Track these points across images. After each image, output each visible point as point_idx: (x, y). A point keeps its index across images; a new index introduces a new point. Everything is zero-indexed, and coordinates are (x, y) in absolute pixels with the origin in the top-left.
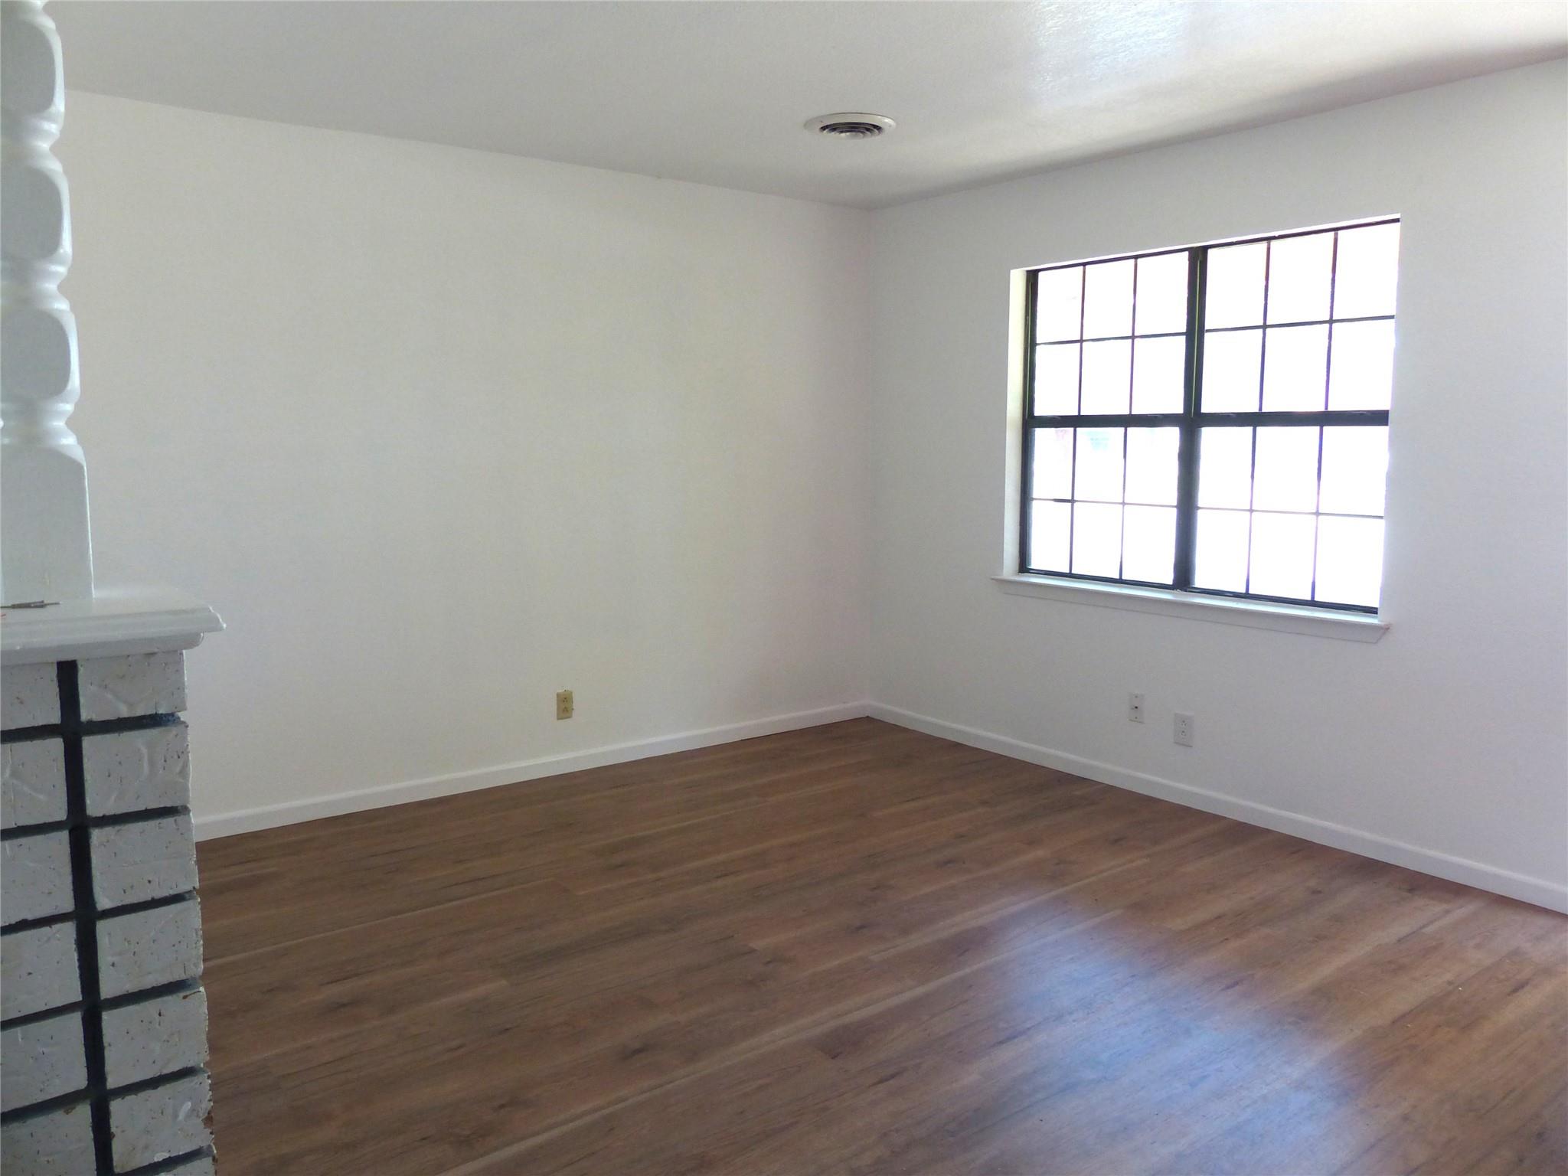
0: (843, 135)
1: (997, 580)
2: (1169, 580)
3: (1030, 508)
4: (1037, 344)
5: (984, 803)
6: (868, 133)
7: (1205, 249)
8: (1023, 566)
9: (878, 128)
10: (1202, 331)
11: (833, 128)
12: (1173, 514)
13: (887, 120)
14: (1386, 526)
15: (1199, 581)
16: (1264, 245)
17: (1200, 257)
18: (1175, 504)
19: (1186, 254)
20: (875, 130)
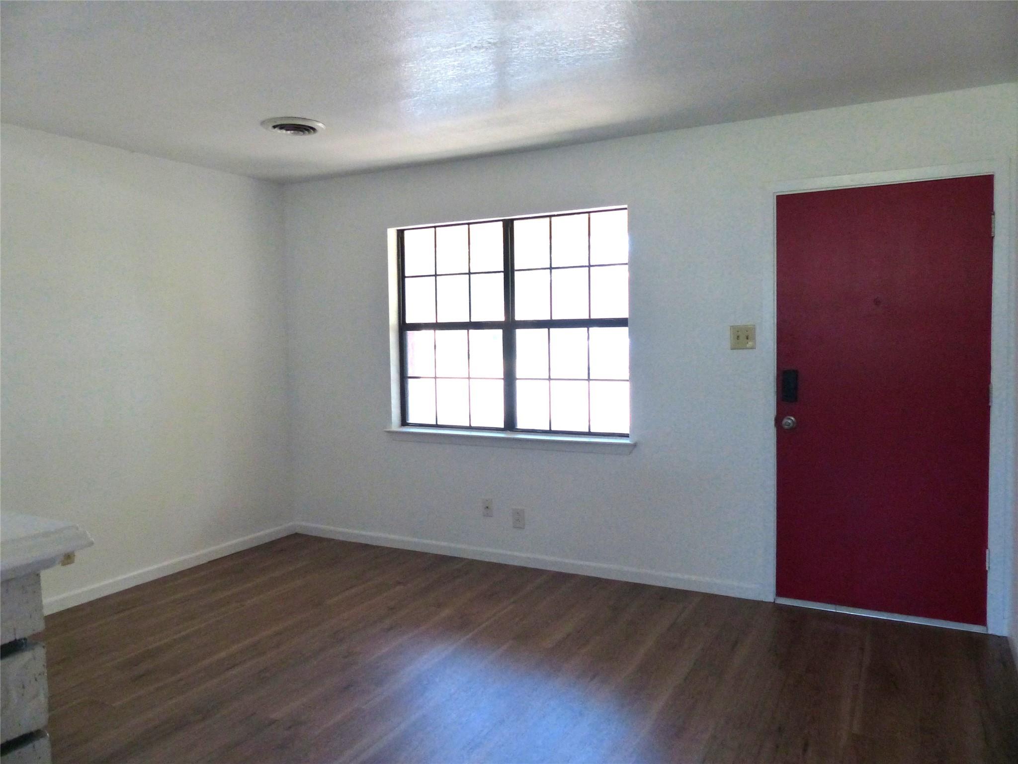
0: (289, 132)
1: (389, 432)
2: (502, 426)
3: (407, 383)
4: (405, 277)
5: (399, 583)
6: (306, 132)
7: (512, 220)
8: (404, 422)
9: (314, 129)
10: (513, 271)
11: (282, 127)
12: (501, 384)
13: (320, 125)
14: (630, 386)
15: (520, 425)
16: (548, 219)
17: (510, 225)
18: (503, 377)
19: (501, 223)
20: (311, 130)
